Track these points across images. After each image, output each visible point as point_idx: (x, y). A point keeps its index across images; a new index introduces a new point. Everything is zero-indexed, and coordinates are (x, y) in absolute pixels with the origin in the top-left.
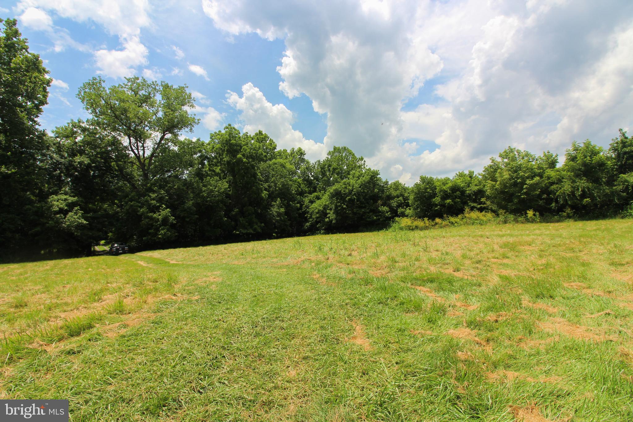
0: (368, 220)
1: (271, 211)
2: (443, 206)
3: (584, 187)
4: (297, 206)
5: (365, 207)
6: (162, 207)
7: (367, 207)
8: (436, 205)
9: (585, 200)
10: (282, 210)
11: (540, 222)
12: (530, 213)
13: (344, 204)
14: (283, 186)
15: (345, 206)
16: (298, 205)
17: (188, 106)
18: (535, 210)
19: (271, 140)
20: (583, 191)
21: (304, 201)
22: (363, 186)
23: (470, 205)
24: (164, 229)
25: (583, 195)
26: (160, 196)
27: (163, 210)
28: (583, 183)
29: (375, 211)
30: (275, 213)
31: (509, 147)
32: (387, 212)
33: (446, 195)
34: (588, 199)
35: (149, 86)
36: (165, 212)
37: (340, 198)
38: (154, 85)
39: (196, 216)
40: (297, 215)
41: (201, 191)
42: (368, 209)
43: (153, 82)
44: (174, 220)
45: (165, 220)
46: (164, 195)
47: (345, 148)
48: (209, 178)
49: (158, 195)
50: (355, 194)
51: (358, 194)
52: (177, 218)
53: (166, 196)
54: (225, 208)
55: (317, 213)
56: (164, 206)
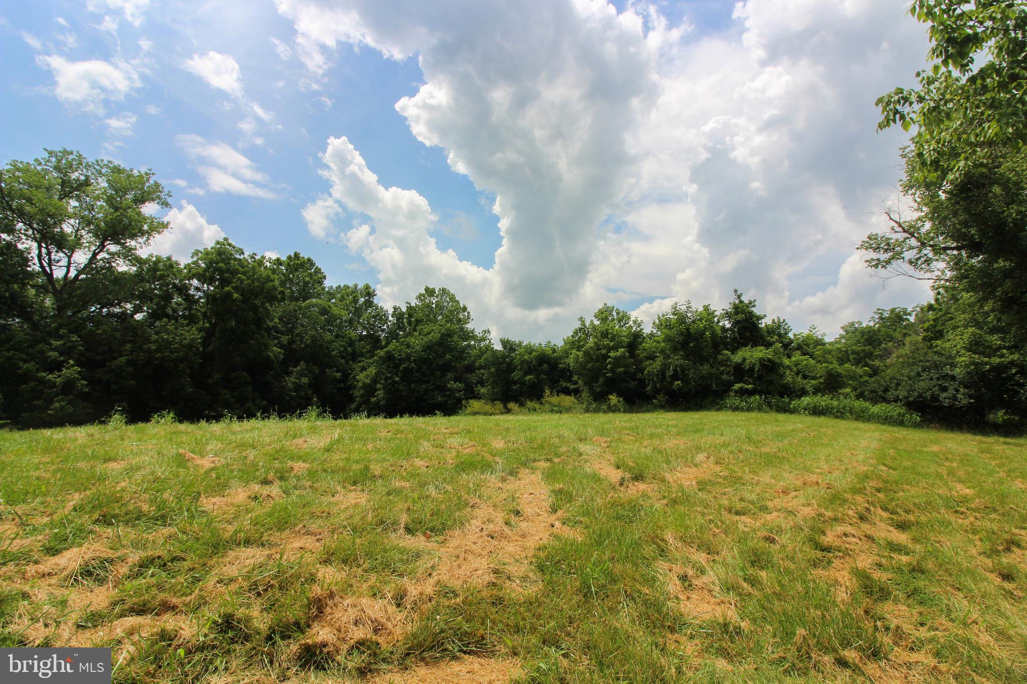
0: (429, 401)
1: (285, 381)
2: (523, 384)
3: (676, 365)
4: (335, 376)
5: (428, 382)
6: (69, 363)
7: (432, 382)
8: (515, 383)
9: (676, 383)
10: (305, 380)
11: (625, 412)
12: (614, 399)
13: (397, 376)
14: (313, 342)
15: (397, 379)
16: (339, 375)
17: (158, 203)
18: (619, 395)
19: (317, 268)
20: (675, 370)
21: (354, 369)
22: (429, 347)
23: (561, 385)
24: (63, 401)
25: (675, 377)
26: (69, 344)
27: (68, 368)
28: (677, 360)
29: (442, 389)
30: (290, 384)
31: (605, 304)
32: (460, 391)
33: (529, 368)
34: (679, 382)
35: (88, 166)
36: (71, 371)
37: (392, 365)
38: (98, 165)
39: (132, 382)
40: (335, 391)
41: (148, 340)
42: (433, 385)
43: (97, 161)
44: (87, 386)
45: (69, 386)
46: (78, 344)
47: (444, 290)
48: (167, 320)
49: (65, 343)
50: (415, 361)
51: (422, 361)
52: (91, 383)
53: (80, 345)
54: (189, 372)
55: (362, 388)
56: (71, 362)
